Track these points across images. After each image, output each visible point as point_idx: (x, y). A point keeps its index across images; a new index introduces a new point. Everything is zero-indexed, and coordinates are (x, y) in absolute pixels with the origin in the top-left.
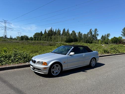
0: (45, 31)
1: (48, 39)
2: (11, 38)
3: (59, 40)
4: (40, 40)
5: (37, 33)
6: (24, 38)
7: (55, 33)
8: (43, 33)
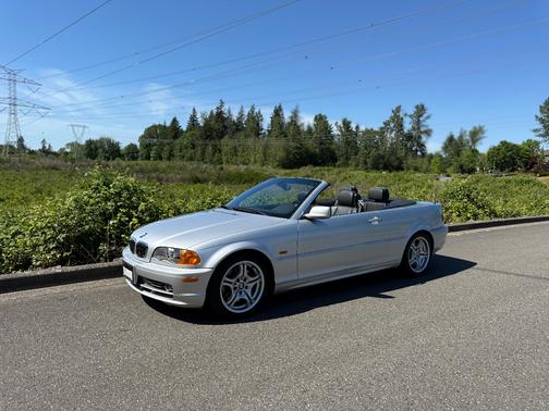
0: (193, 119)
1: (203, 153)
2: (46, 152)
3: (252, 159)
4: (171, 156)
5: (155, 127)
6: (100, 150)
7: (238, 127)
8: (184, 129)
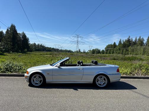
0: (120, 42)
1: (123, 51)
2: (84, 52)
4: (113, 53)
5: (109, 45)
6: (95, 52)
7: (135, 43)
8: (117, 45)
